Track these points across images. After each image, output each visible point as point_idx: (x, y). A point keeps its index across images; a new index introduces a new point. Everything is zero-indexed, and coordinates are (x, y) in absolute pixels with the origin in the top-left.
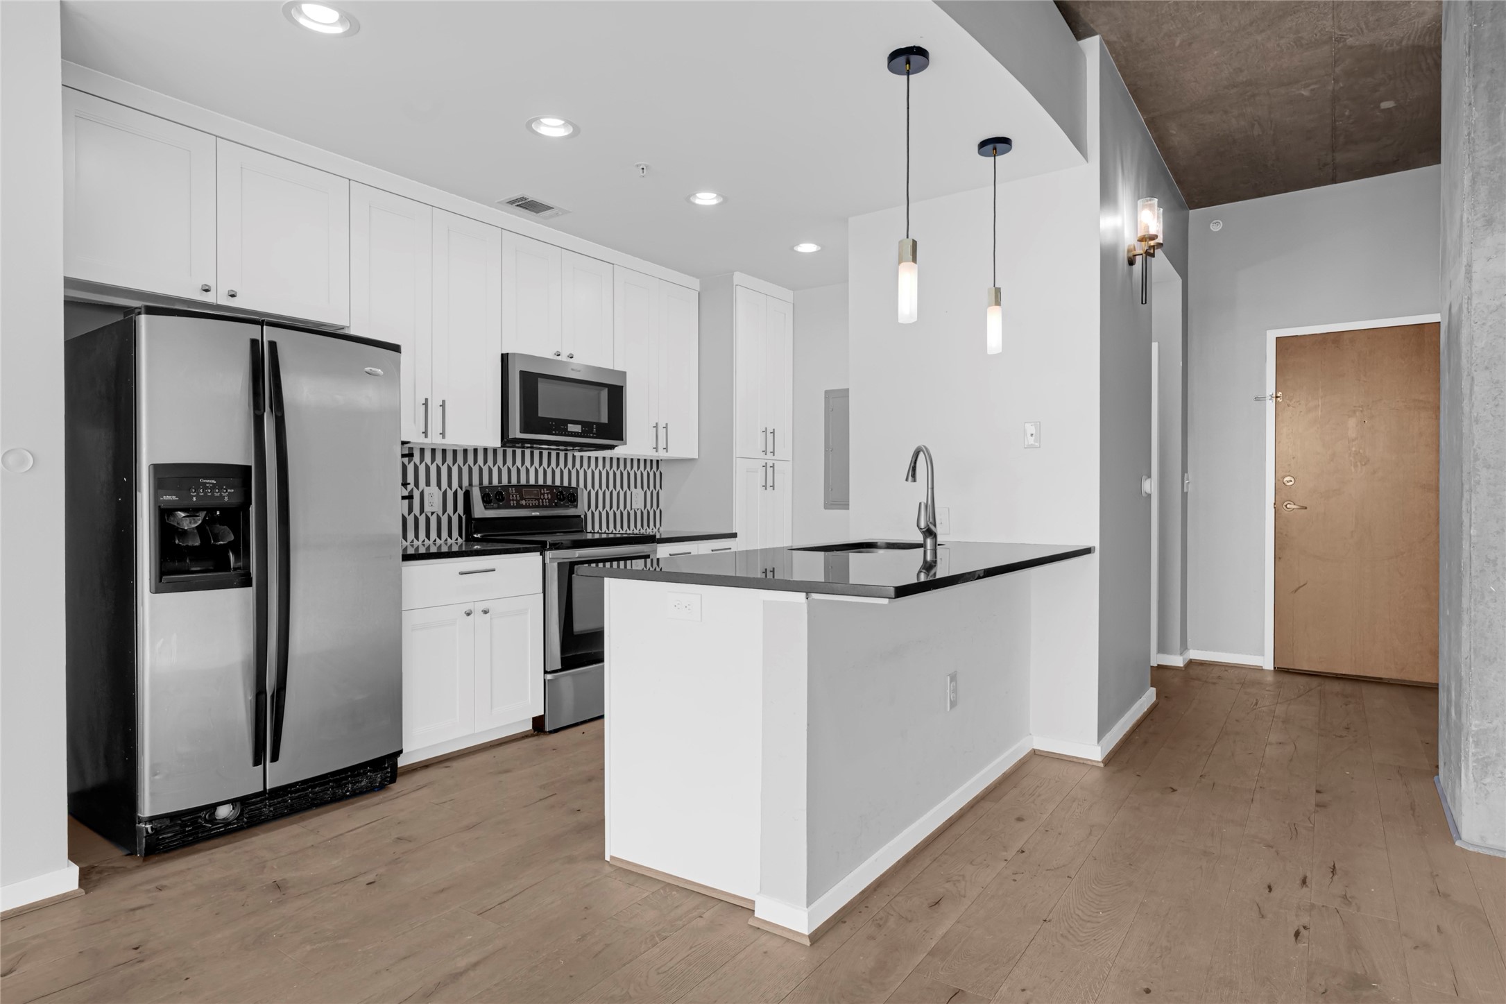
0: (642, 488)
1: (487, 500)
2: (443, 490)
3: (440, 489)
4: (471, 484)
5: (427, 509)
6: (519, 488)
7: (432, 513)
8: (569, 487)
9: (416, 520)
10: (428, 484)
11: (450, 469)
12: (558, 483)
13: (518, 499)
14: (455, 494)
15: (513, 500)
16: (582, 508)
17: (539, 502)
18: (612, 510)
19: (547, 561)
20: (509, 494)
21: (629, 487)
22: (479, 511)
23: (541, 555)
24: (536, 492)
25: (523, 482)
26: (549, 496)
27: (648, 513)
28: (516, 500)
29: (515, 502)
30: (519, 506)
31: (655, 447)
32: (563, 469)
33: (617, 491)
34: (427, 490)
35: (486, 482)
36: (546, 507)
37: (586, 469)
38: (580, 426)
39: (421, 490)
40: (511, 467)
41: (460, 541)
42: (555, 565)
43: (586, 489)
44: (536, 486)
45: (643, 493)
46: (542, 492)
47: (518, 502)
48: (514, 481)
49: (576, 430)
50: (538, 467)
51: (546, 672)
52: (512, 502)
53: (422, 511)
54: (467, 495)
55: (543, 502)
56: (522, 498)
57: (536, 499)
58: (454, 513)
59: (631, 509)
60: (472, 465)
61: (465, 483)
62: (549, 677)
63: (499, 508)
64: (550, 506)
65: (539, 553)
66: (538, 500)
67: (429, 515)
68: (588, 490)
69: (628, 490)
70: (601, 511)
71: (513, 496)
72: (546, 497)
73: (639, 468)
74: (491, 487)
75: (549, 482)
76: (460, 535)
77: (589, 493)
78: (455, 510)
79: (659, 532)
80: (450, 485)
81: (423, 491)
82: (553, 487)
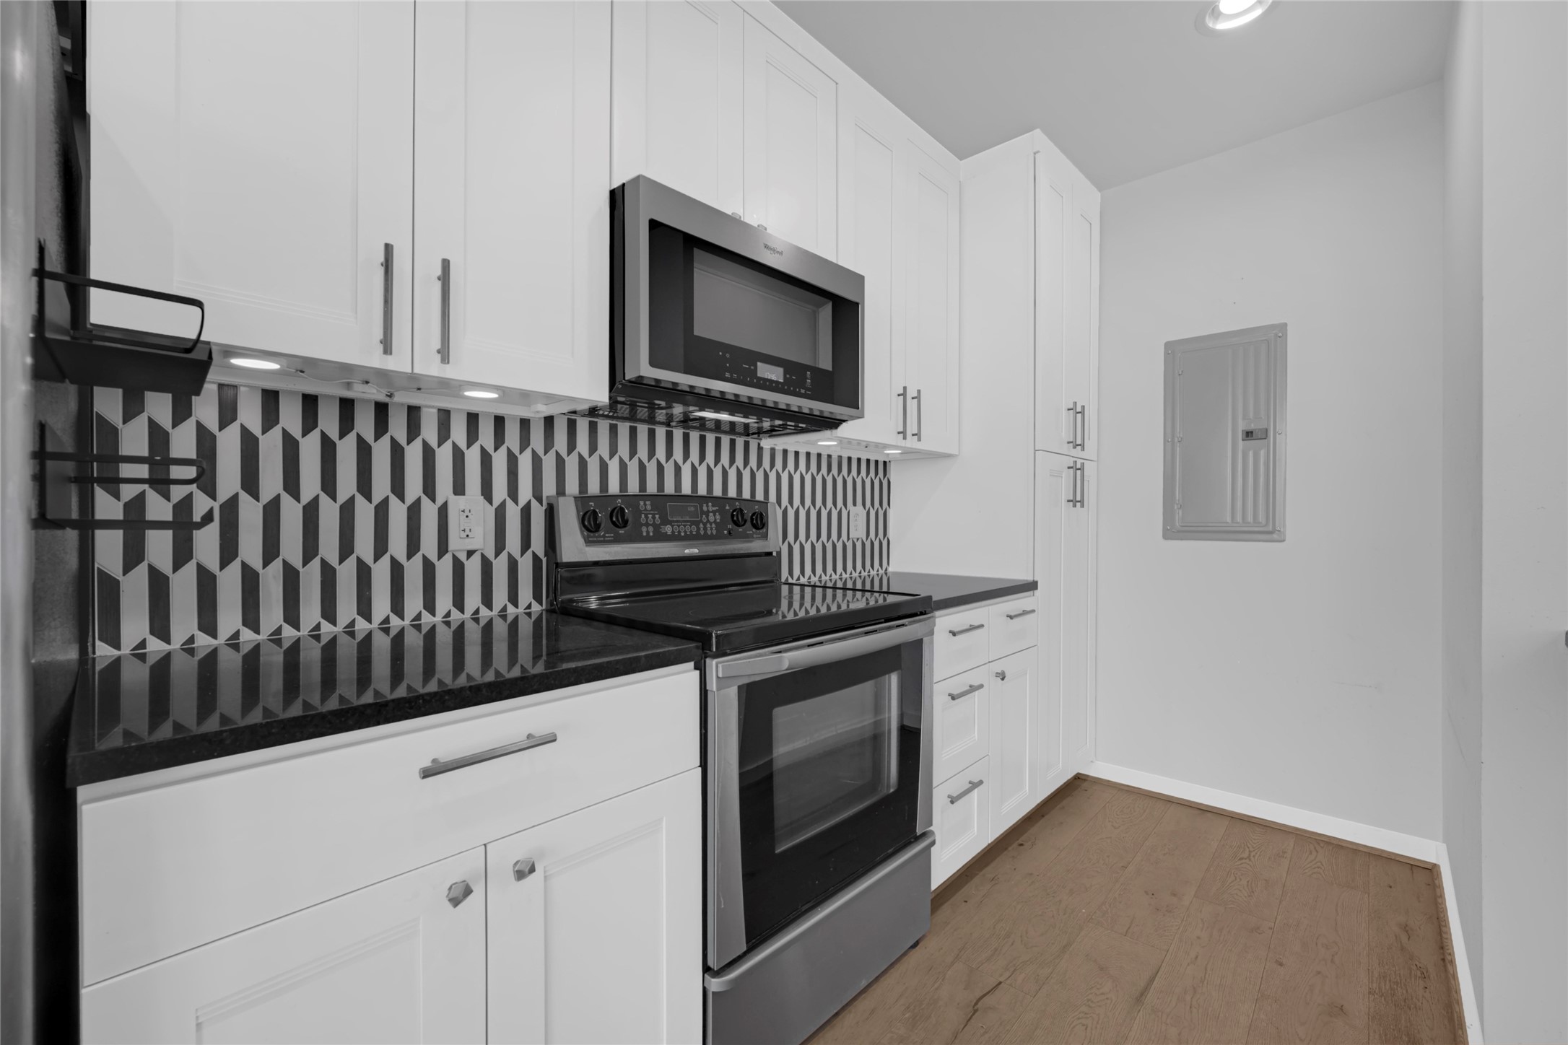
0: (864, 505)
1: (591, 525)
2: (497, 502)
3: (490, 502)
4: (561, 491)
5: (457, 544)
6: (660, 500)
7: (470, 553)
8: (753, 500)
9: (429, 569)
10: (459, 489)
11: (512, 461)
12: (732, 493)
13: (658, 521)
14: (526, 512)
15: (647, 525)
16: (773, 541)
17: (698, 529)
18: (820, 541)
19: (712, 685)
20: (637, 512)
21: (845, 504)
22: (574, 547)
23: (696, 668)
24: (692, 509)
25: (669, 488)
26: (718, 517)
27: (872, 544)
28: (654, 525)
29: (651, 529)
30: (659, 537)
31: (901, 430)
32: (741, 468)
33: (828, 509)
34: (456, 504)
35: (594, 488)
36: (711, 537)
37: (780, 471)
38: (781, 370)
39: (440, 501)
40: (645, 460)
41: (536, 608)
42: (733, 692)
43: (780, 506)
44: (694, 498)
45: (865, 512)
46: (705, 508)
47: (656, 527)
48: (652, 488)
49: (774, 378)
50: (697, 464)
51: (706, 969)
52: (644, 529)
53: (443, 548)
54: (551, 515)
55: (705, 529)
56: (665, 521)
57: (693, 523)
58: (523, 551)
59: (848, 539)
60: (564, 453)
61: (549, 488)
62: (716, 984)
63: (617, 540)
64: (718, 537)
65: (691, 664)
66: (696, 523)
67: (462, 557)
68: (783, 507)
69: (843, 508)
70: (803, 542)
71: (646, 517)
72: (711, 518)
73: (859, 472)
74: (604, 497)
75: (717, 491)
76: (537, 597)
77: (785, 513)
78: (526, 544)
79: (886, 574)
80: (513, 493)
81: (445, 504)
82: (725, 499)
